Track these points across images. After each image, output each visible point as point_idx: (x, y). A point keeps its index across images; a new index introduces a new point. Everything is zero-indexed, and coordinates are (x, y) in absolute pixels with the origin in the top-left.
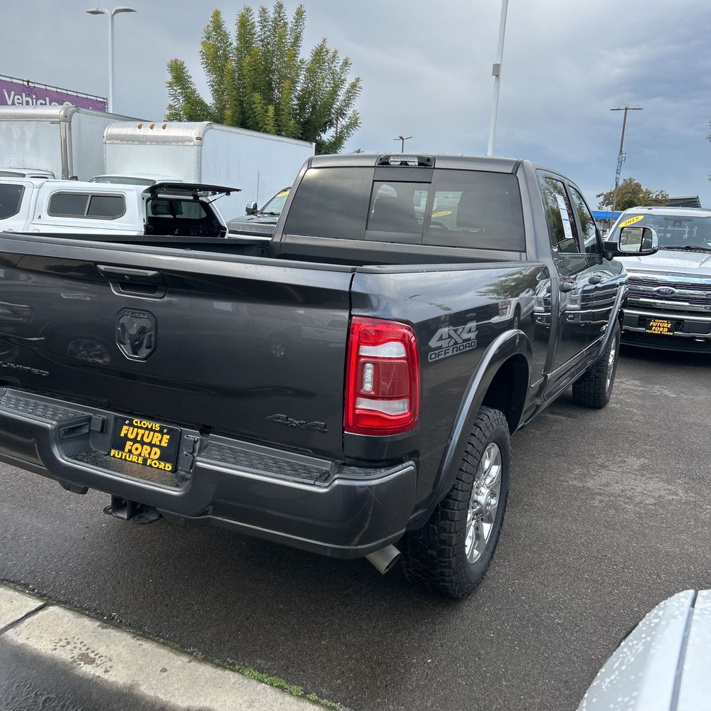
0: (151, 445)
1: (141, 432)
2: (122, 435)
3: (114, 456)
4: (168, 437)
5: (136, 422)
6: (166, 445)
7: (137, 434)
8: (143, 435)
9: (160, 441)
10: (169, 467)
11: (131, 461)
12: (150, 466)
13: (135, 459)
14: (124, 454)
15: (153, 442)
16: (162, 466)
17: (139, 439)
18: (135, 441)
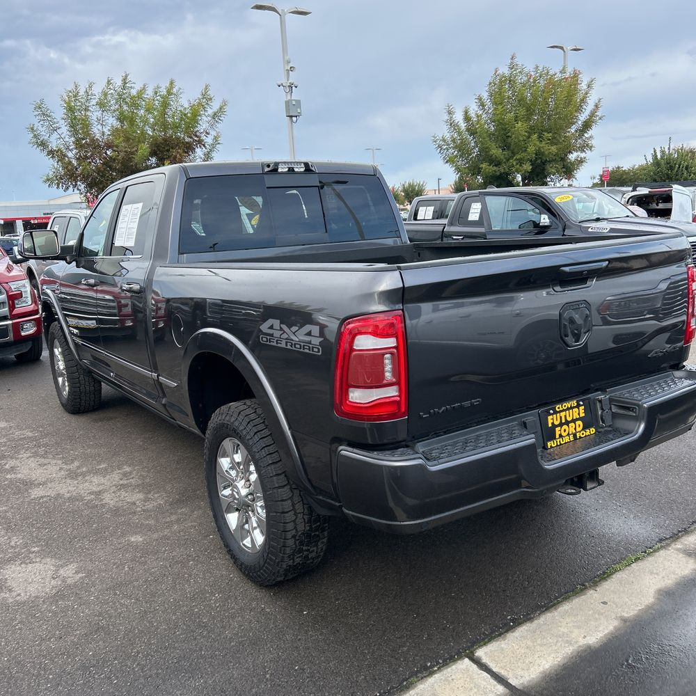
0: (574, 421)
1: (563, 414)
2: (550, 425)
3: (551, 447)
4: (583, 407)
5: (559, 408)
6: (584, 415)
7: (561, 417)
8: (565, 416)
9: (579, 414)
10: (593, 430)
11: (566, 443)
12: (580, 437)
13: (566, 439)
14: (558, 440)
15: (574, 418)
16: (588, 433)
17: (563, 421)
18: (561, 425)
